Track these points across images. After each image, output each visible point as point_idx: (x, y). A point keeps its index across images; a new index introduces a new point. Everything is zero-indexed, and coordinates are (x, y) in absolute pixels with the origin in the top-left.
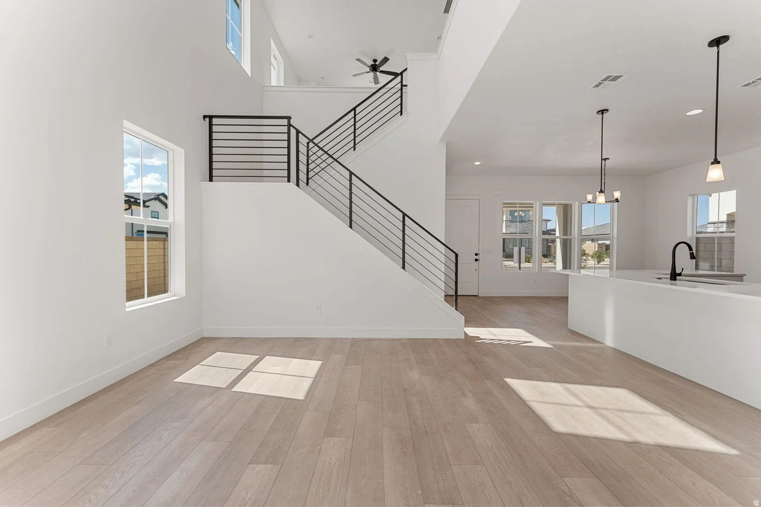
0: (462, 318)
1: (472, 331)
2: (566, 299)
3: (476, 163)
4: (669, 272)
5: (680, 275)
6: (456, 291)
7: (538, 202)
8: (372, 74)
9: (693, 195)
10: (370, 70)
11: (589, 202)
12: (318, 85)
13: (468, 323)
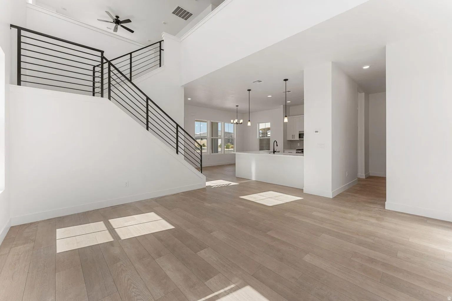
0: (205, 177)
1: (208, 184)
2: (235, 164)
3: (188, 99)
4: (273, 151)
5: (276, 151)
6: (201, 165)
7: (209, 121)
8: (115, 25)
9: (258, 123)
10: (113, 21)
11: (232, 123)
12: (56, 12)
13: (207, 180)
